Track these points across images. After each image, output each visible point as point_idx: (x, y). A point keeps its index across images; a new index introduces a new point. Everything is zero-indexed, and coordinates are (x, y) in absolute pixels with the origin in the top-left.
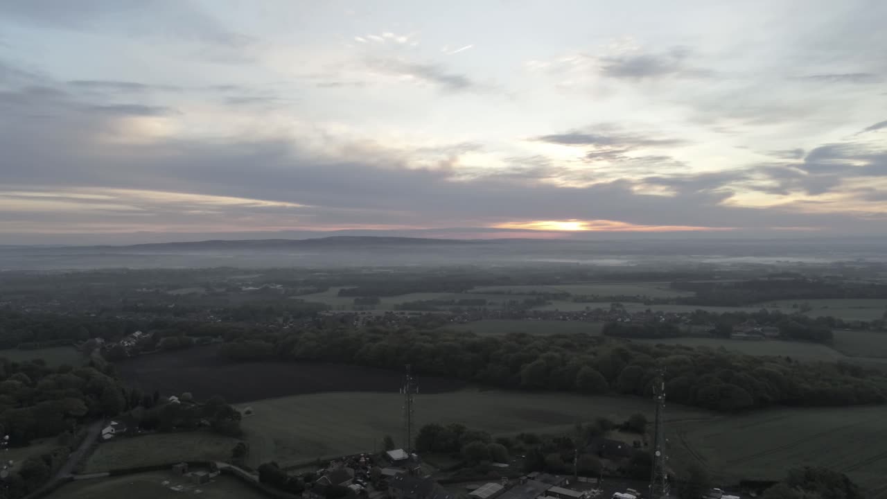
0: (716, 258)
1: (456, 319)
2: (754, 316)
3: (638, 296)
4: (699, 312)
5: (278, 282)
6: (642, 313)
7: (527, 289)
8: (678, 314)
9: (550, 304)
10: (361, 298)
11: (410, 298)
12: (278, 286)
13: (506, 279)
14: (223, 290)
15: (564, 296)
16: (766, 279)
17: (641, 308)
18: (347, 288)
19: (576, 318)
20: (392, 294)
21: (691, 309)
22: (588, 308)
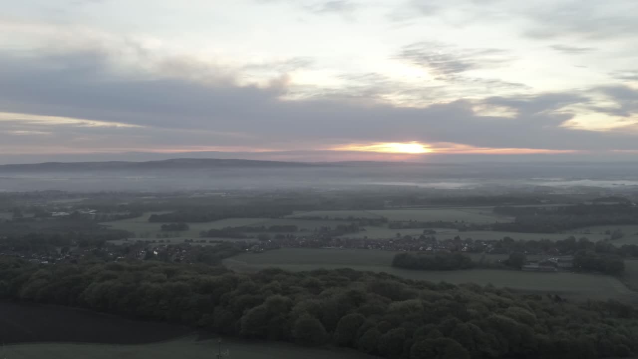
0: (555, 181)
1: (253, 248)
2: (560, 243)
3: (456, 222)
4: (507, 240)
5: (92, 207)
6: (450, 241)
7: (345, 213)
8: (486, 242)
9: (364, 230)
10: (168, 224)
11: (219, 225)
12: (92, 212)
13: (330, 202)
14: (32, 215)
15: (381, 222)
16: (591, 203)
17: (452, 234)
18: (159, 213)
19: (378, 246)
20: (205, 220)
21: (499, 236)
22: (399, 235)
